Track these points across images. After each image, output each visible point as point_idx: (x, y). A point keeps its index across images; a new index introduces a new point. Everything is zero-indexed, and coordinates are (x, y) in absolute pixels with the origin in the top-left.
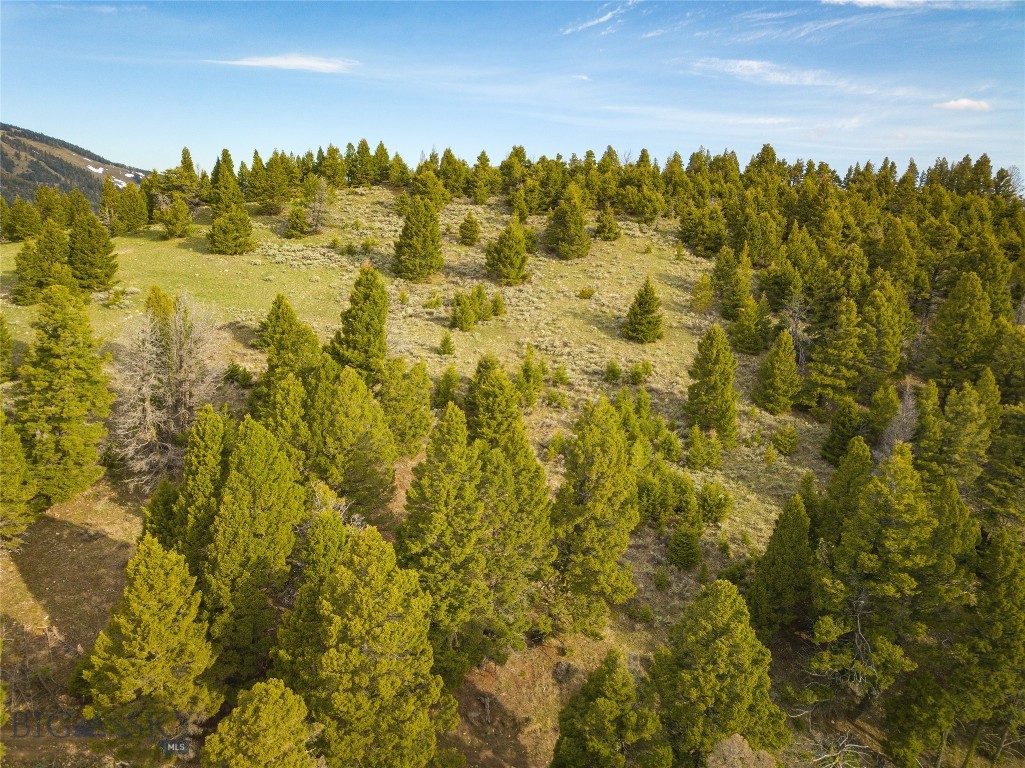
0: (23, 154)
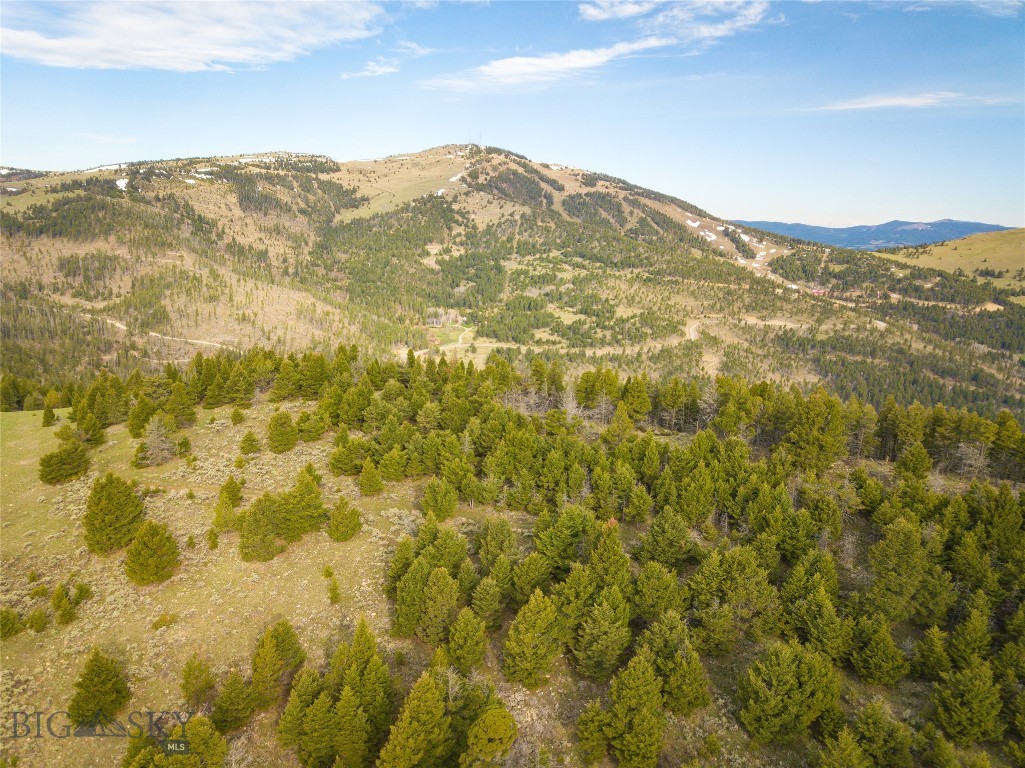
0: (636, 211)
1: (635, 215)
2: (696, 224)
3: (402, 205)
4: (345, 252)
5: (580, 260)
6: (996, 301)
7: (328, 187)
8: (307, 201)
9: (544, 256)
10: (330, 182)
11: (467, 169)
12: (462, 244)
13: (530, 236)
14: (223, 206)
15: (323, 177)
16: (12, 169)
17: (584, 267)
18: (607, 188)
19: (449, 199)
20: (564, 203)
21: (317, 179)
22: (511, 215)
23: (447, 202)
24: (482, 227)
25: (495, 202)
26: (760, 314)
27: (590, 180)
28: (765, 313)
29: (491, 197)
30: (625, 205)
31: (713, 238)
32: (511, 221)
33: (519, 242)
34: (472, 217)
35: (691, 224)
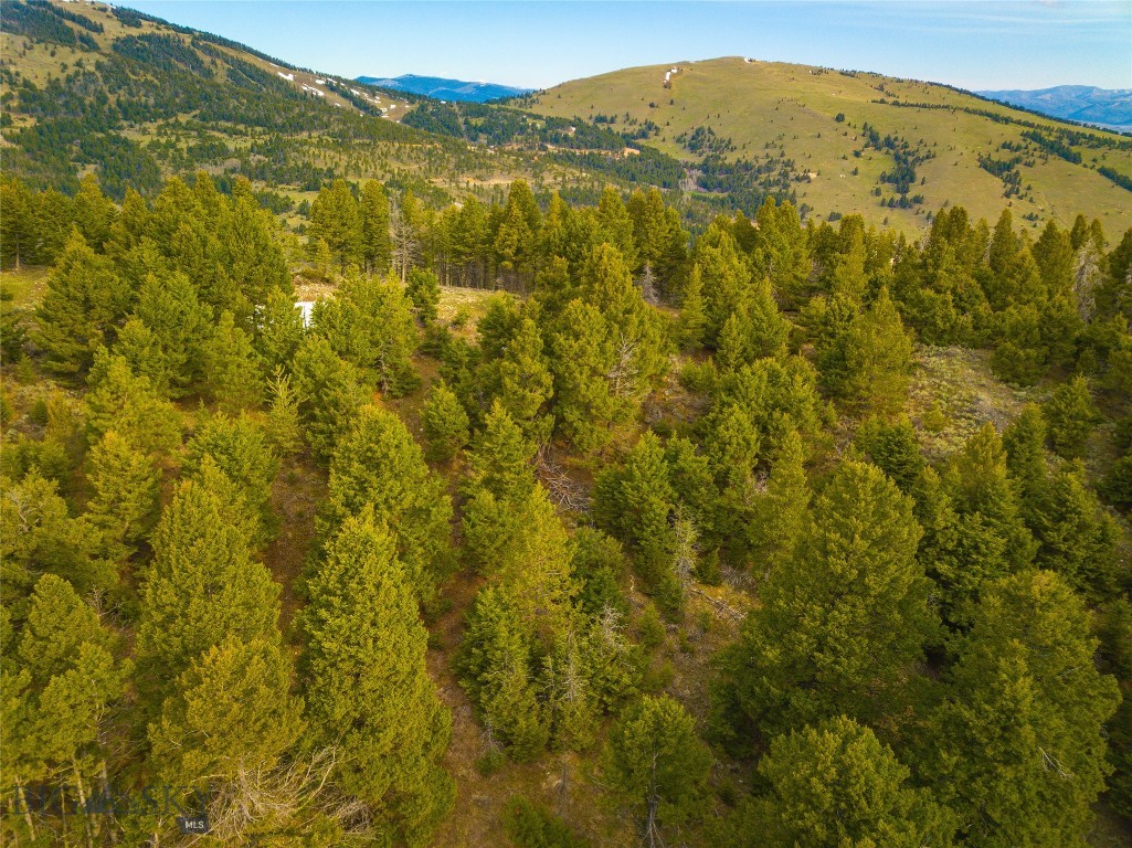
1: (219, 66)
2: (290, 77)
5: (229, 124)
6: (629, 145)
9: (172, 121)
12: (23, 110)
13: (132, 95)
17: (241, 133)
18: (158, 29)
20: (115, 47)
22: (79, 64)
24: (41, 84)
25: (36, 46)
26: (474, 175)
27: (128, 17)
28: (477, 172)
29: (25, 38)
30: (199, 53)
31: (321, 94)
32: (84, 74)
33: (119, 104)
34: (12, 69)
35: (285, 77)
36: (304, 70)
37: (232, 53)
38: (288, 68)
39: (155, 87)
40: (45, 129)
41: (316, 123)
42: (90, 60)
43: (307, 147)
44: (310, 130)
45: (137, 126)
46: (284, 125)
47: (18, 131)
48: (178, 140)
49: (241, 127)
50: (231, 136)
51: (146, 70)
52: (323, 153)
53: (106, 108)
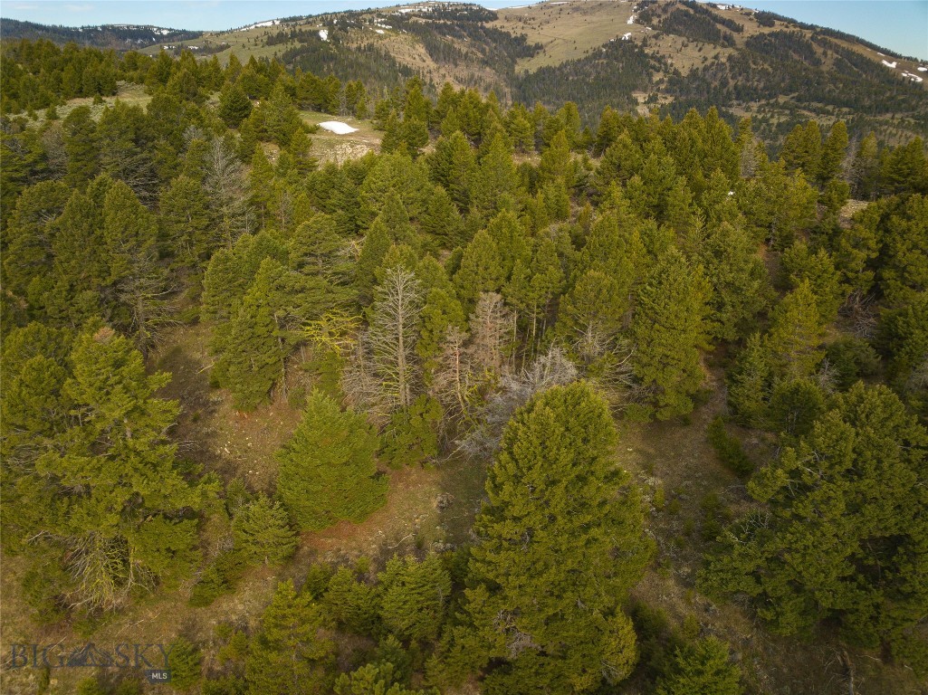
0: (829, 52)
1: (829, 56)
2: (893, 65)
3: (591, 52)
4: (549, 102)
5: (820, 105)
7: (497, 36)
8: (483, 51)
9: (772, 101)
10: (495, 30)
11: (636, 11)
12: (667, 91)
13: (747, 80)
14: (417, 57)
15: (489, 25)
16: (170, 30)
17: (828, 113)
18: (787, 27)
19: (640, 44)
20: (747, 44)
21: (482, 27)
22: (716, 57)
23: (636, 46)
24: (684, 73)
25: (691, 45)
27: (765, 19)
29: (684, 39)
30: (815, 46)
31: (920, 80)
32: (718, 64)
33: (736, 87)
34: (669, 61)
35: (889, 65)
36: (908, 58)
37: (845, 45)
38: (892, 56)
39: (768, 74)
40: (678, 105)
41: (903, 105)
42: (725, 53)
43: (886, 127)
44: (894, 112)
45: (744, 105)
46: (870, 108)
47: (659, 106)
48: (772, 117)
49: (830, 108)
50: (818, 115)
51: (765, 61)
52: (900, 133)
53: (725, 91)
